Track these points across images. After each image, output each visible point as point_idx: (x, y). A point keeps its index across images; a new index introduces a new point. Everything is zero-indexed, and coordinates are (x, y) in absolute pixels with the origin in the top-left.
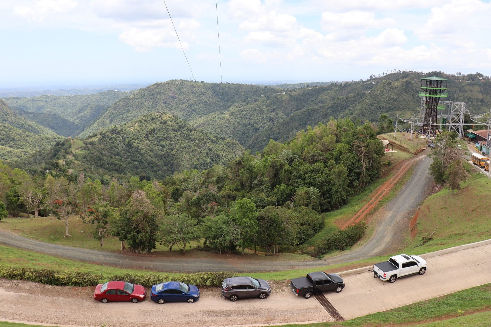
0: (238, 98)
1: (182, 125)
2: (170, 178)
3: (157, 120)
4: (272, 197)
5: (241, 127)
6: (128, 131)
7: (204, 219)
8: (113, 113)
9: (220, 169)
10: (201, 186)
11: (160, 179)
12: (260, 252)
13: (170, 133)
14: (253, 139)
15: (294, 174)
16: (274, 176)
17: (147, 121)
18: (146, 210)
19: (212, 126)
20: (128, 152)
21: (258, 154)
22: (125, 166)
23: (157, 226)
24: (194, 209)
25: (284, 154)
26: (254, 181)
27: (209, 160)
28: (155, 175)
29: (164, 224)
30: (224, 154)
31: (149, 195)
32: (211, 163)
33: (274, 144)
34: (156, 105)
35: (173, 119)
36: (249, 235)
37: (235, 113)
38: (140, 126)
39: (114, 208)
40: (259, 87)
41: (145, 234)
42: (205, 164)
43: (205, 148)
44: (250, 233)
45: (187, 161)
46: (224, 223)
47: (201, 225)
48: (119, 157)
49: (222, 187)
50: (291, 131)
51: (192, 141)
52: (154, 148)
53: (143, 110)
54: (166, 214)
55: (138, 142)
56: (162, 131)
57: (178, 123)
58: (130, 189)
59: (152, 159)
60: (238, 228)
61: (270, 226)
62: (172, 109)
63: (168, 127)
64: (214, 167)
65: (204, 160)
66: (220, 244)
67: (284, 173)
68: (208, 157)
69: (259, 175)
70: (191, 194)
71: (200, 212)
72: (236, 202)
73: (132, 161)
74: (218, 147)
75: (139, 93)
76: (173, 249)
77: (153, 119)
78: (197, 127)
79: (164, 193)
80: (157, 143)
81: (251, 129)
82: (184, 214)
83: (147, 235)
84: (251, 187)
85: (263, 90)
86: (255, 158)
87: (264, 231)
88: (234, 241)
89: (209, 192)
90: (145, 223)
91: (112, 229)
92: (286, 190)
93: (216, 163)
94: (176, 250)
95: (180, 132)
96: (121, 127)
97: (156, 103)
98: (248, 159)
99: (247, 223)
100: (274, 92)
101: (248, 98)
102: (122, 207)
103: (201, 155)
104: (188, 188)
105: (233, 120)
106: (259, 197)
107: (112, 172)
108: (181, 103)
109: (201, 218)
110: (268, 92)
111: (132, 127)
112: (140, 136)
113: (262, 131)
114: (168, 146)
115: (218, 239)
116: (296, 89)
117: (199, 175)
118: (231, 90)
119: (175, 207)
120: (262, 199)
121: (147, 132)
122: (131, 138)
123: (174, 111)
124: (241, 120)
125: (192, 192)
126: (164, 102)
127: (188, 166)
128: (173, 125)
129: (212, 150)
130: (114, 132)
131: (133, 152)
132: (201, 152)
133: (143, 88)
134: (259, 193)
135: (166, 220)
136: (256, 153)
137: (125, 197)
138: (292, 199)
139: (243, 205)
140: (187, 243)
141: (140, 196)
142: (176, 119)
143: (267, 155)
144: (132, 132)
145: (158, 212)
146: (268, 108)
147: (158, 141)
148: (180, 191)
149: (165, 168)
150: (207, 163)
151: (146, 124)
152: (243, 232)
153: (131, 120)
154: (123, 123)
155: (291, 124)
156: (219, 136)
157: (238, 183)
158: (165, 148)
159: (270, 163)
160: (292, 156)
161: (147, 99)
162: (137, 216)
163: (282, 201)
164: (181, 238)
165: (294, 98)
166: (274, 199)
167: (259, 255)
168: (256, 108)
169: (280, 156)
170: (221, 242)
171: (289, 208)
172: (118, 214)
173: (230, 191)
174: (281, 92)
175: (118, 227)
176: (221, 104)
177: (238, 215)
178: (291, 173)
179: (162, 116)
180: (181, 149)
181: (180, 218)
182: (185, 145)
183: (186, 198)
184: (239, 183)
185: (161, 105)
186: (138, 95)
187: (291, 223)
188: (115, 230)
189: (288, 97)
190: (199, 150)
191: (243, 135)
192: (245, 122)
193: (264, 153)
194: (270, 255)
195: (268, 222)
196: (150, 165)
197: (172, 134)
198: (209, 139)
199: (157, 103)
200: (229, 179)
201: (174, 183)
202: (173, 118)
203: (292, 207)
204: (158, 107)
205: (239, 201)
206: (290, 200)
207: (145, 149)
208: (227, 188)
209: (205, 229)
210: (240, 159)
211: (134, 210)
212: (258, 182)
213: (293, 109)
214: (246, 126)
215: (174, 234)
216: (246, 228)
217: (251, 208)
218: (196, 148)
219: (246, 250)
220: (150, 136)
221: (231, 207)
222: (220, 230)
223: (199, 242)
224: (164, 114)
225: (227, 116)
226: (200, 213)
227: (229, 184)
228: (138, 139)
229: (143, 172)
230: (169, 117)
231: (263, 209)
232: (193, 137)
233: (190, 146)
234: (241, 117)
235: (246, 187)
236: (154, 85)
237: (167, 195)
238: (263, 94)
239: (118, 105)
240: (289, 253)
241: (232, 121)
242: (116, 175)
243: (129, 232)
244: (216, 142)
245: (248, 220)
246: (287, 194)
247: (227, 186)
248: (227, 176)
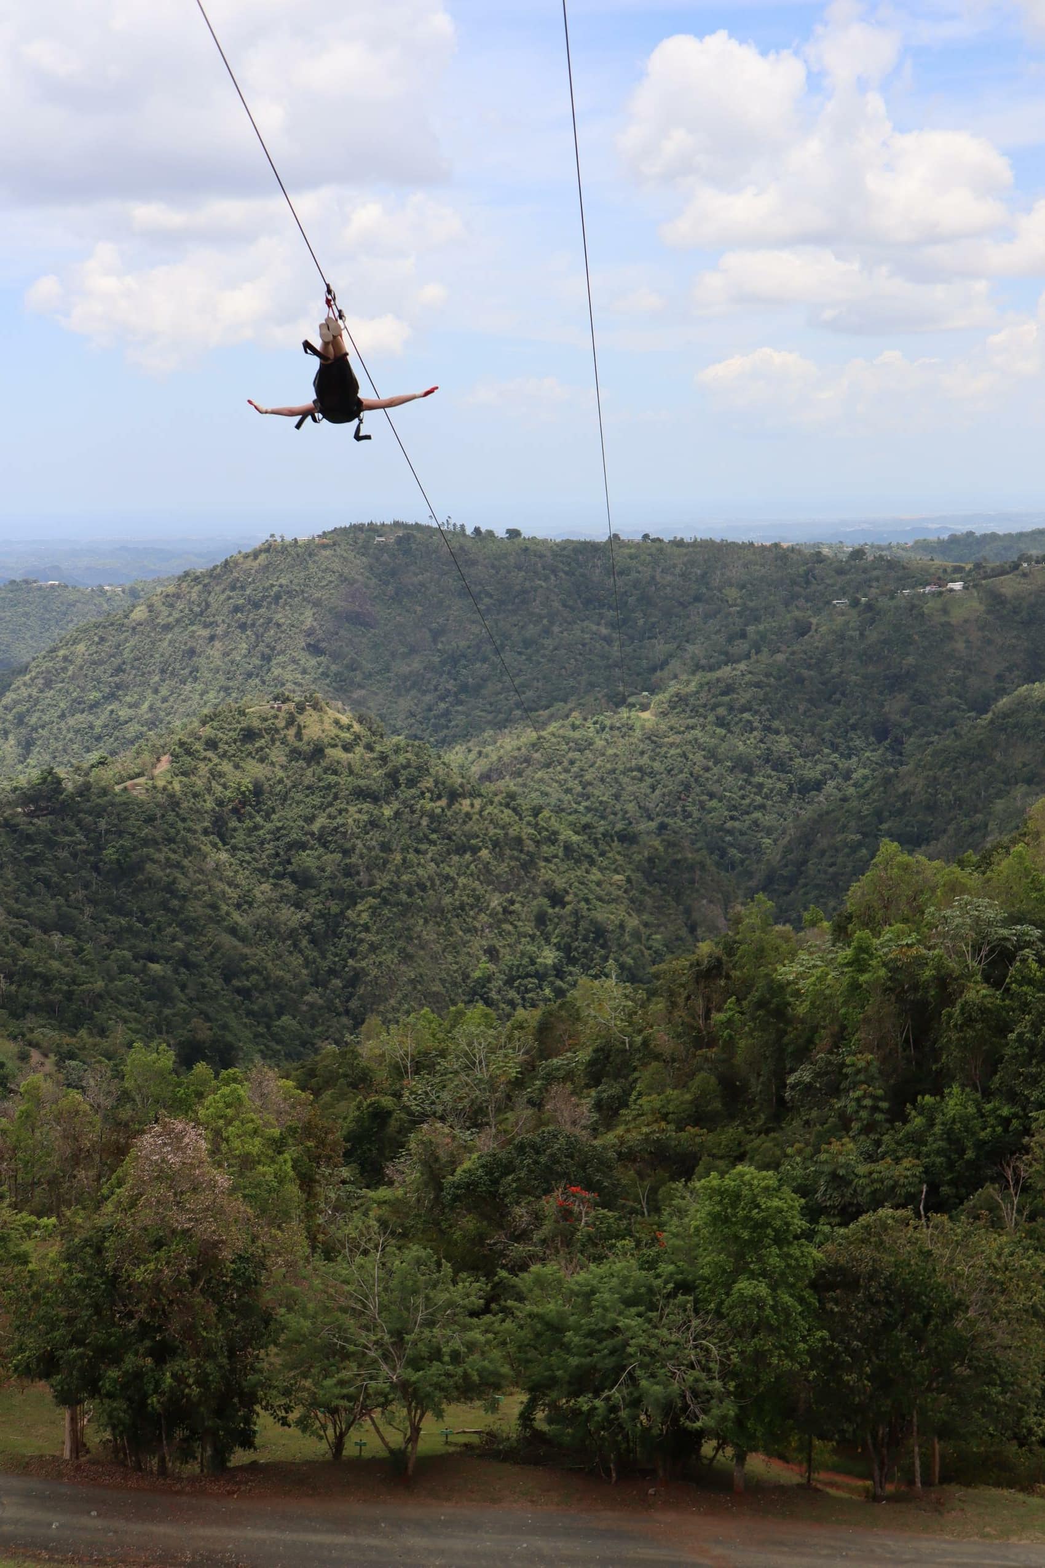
0: (707, 616)
1: (405, 767)
2: (343, 1054)
3: (273, 741)
4: (897, 1160)
5: (722, 776)
6: (117, 799)
7: (521, 1282)
8: (37, 701)
9: (607, 1006)
10: (509, 1098)
11: (288, 1056)
12: (838, 1479)
13: (340, 812)
14: (788, 838)
15: (1020, 1035)
16: (907, 1041)
17: (222, 747)
18: (207, 1229)
19: (567, 771)
20: (120, 911)
21: (814, 924)
22: (100, 985)
23: (267, 1319)
24: (468, 1223)
25: (958, 920)
26: (793, 1070)
27: (549, 956)
28: (262, 1035)
29: (304, 1308)
30: (633, 922)
31: (224, 1146)
32: (560, 974)
33: (905, 867)
34: (267, 658)
35: (358, 737)
36: (769, 1378)
37: (692, 700)
38: (185, 774)
39: (34, 1218)
40: (819, 558)
41: (198, 1366)
42: (528, 975)
43: (529, 891)
44: (775, 1361)
45: (434, 958)
46: (629, 1302)
47: (507, 1312)
48: (70, 941)
49: (622, 1102)
50: (999, 795)
51: (461, 850)
52: (256, 892)
53: (199, 687)
54: (314, 1248)
55: (173, 856)
56: (299, 796)
57: (384, 758)
58: (126, 1113)
59: (246, 951)
60: (707, 1334)
61: (888, 1326)
62: (352, 683)
63: (333, 779)
64: (574, 993)
65: (523, 954)
66: (611, 1422)
67: (960, 1028)
68: (547, 941)
69: (824, 1038)
70: (454, 1138)
71: (497, 1238)
72: (698, 1185)
73: (136, 958)
74: (599, 884)
75: (177, 596)
76: (350, 1450)
77: (249, 735)
78: (486, 777)
79: (309, 1136)
80: (272, 865)
81: (779, 785)
82: (415, 1250)
83: (209, 1366)
84: (781, 1101)
85: (840, 572)
86: (800, 943)
87: (853, 1353)
88: (686, 1406)
89: (551, 1128)
90: (200, 1300)
91: (17, 1336)
92: (977, 1123)
93: (586, 968)
94: (366, 1454)
95: (396, 805)
96: (80, 780)
97: (267, 651)
98: (762, 950)
99: (757, 1302)
100: (900, 579)
101: (757, 620)
102: (75, 1213)
103: (507, 927)
104: (439, 1109)
105: (677, 739)
106: (823, 1157)
107: (31, 1021)
108: (402, 650)
109: (504, 1273)
110: (868, 583)
111: (139, 775)
112: (180, 825)
113: (840, 795)
114: (333, 877)
115: (597, 1395)
116: (1028, 559)
117: (497, 1038)
118: (669, 578)
119: (366, 1214)
120: (841, 1172)
121: (220, 803)
122: (133, 835)
123: (363, 692)
124: (723, 739)
125: (457, 1131)
126: (309, 645)
127: (436, 987)
128: (357, 769)
129: (568, 898)
130: (43, 804)
131: (143, 913)
132: (505, 911)
133: (201, 566)
134: (824, 1138)
135: (317, 1282)
136: (806, 916)
137: (97, 1157)
138: (1009, 1173)
139: (734, 1205)
140: (429, 1415)
141: (179, 1149)
142: (374, 734)
143: (866, 925)
144: (141, 805)
145: (274, 1238)
146: (871, 669)
147: (277, 855)
148: (392, 1122)
149: (313, 997)
150: (541, 970)
151: (216, 760)
152: (735, 1359)
153: (132, 743)
154: (94, 756)
155: (998, 757)
156: (602, 826)
157: (705, 1079)
158: (313, 892)
159: (882, 972)
160: (1004, 932)
161: (219, 631)
162: (157, 1259)
163: (952, 1183)
164: (393, 1386)
165: (1016, 611)
166: (907, 1169)
167: (832, 1491)
168: (805, 673)
169: (939, 935)
170: (614, 1409)
171: (996, 1224)
172: (54, 1250)
173: (663, 1124)
174: (941, 582)
175: (53, 1327)
176: (615, 651)
177: (709, 1261)
178: (1003, 1029)
179: (301, 719)
180: (403, 897)
181: (391, 1273)
182: (420, 871)
183: (425, 1163)
184: (713, 1080)
185: (294, 661)
186: (172, 606)
187: (1007, 1313)
188: (33, 1344)
189: (982, 608)
190: (496, 901)
191: (732, 818)
192: (742, 748)
193: (849, 918)
194: (894, 1499)
195: (876, 1304)
196: (236, 983)
197: (355, 814)
198: (552, 839)
199: (273, 649)
200: (657, 1057)
201: (361, 1081)
202: (357, 727)
203: (1010, 1217)
204: (277, 672)
205: (714, 1180)
206: (999, 1178)
207: (207, 898)
208: (646, 1107)
209: (526, 1334)
210: (718, 951)
211: (145, 1229)
212: (818, 1075)
213: (1010, 669)
214: (749, 769)
215: (360, 1366)
216: (755, 1332)
217: (778, 1223)
218: (480, 889)
219: (757, 1463)
220: (233, 823)
221: (671, 1215)
222: (609, 1343)
223: (493, 1407)
224: (309, 711)
225: (646, 715)
226: (500, 1247)
227: (657, 1087)
228: (171, 840)
229: (196, 1022)
230: (337, 722)
231: (845, 1224)
232: (466, 828)
233: (448, 878)
234: (721, 722)
235: (751, 1102)
236: (256, 555)
237: (322, 1143)
238: (844, 593)
239: (65, 659)
240: (1006, 1492)
241: (672, 745)
242: (48, 1034)
243: (109, 1354)
244: (588, 856)
245: (763, 1290)
246: (980, 1145)
247: (645, 1099)
248: (645, 1043)
